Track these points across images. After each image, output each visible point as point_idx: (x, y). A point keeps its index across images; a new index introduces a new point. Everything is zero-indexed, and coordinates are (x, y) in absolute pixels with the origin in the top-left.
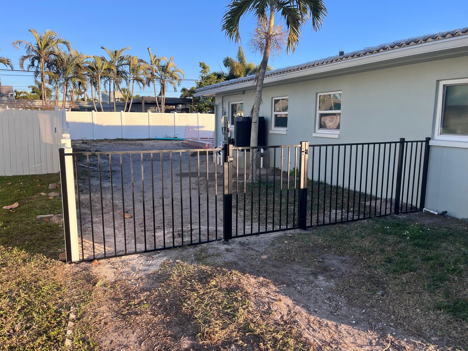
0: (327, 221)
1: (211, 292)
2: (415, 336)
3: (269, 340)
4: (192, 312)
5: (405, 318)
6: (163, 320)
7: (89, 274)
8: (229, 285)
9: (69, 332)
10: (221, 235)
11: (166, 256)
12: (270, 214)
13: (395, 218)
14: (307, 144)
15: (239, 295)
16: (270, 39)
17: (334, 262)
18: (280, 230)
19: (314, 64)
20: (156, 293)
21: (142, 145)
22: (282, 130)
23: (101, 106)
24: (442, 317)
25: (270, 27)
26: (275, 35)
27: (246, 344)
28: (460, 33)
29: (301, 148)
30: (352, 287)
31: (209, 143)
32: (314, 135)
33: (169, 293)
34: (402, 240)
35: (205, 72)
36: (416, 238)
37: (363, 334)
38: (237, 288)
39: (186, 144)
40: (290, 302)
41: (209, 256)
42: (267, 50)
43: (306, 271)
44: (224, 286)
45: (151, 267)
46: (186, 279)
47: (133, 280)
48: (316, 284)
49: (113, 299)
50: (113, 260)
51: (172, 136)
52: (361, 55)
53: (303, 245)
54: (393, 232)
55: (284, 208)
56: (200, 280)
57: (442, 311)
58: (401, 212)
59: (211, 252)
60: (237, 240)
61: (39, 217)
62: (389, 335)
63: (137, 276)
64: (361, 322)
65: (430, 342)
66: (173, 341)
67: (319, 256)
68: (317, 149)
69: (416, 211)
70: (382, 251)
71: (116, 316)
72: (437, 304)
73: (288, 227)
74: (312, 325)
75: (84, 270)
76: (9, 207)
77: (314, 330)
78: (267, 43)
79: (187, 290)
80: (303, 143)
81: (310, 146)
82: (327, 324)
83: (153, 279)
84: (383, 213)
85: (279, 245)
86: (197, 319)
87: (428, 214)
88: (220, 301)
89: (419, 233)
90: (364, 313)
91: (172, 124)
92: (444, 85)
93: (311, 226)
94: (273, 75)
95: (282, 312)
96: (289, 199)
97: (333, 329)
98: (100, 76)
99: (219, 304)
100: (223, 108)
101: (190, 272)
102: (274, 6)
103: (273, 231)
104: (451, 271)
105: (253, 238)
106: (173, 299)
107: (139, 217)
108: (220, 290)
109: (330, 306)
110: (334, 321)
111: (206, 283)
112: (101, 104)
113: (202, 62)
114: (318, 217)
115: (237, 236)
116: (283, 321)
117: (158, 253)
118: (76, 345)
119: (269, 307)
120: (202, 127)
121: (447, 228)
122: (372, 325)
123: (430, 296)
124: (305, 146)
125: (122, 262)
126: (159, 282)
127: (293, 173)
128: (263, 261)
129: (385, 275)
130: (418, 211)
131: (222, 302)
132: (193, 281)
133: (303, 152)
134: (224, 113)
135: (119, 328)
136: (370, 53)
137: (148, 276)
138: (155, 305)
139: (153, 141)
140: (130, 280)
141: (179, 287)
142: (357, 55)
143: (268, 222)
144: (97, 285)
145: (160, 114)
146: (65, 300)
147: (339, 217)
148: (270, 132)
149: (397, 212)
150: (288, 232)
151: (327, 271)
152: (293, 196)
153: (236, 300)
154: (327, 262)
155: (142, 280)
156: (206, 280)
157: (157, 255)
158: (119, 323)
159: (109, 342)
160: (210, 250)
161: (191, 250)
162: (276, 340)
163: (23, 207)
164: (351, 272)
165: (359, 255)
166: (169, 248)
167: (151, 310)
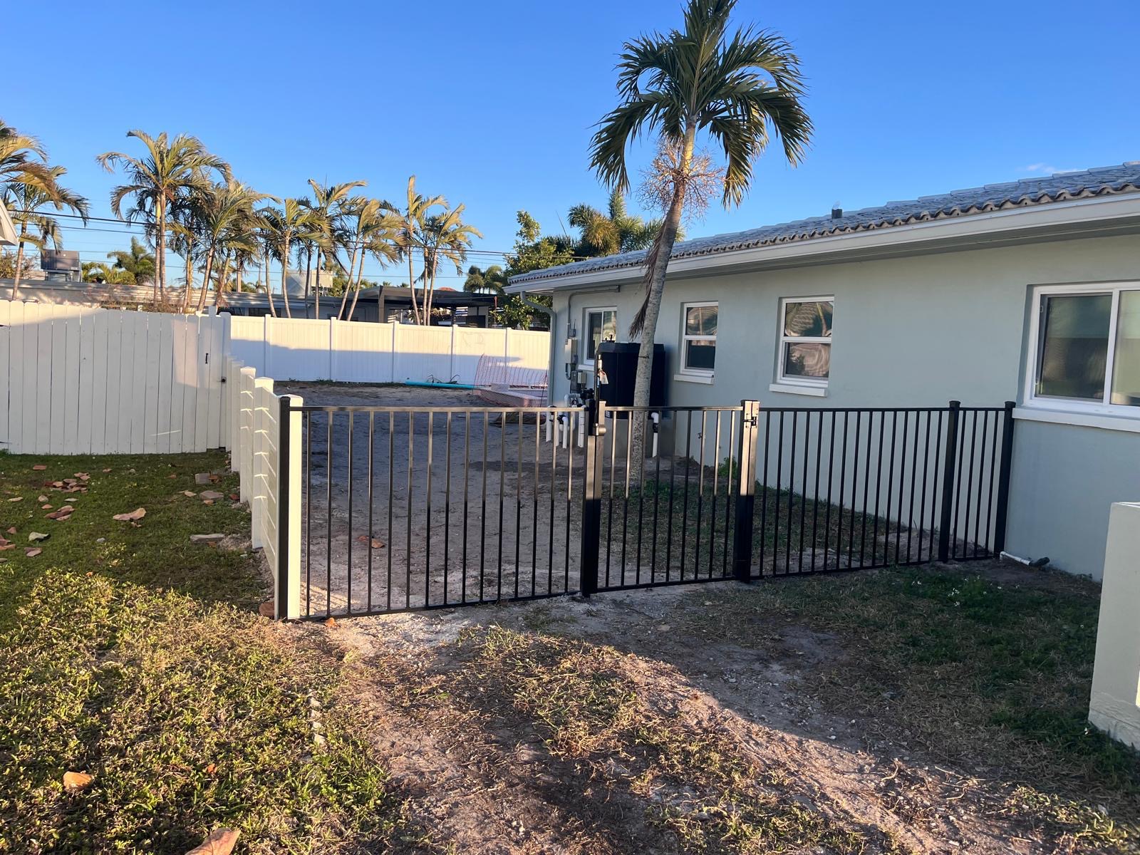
0: (794, 567)
1: (563, 679)
2: (945, 765)
3: (676, 754)
4: (532, 708)
5: (930, 735)
6: (479, 718)
7: (324, 641)
8: (598, 669)
9: (317, 725)
10: (575, 585)
11: (467, 617)
12: (676, 552)
13: (939, 568)
14: (756, 405)
15: (617, 686)
16: (683, 185)
17: (804, 642)
18: (696, 581)
19: (775, 239)
20: (460, 678)
21: (377, 397)
22: (702, 376)
23: (287, 305)
24: (1001, 737)
25: (683, 159)
26: (694, 176)
27: (634, 758)
28: (1068, 196)
29: (743, 412)
30: (835, 684)
31: (533, 397)
32: (773, 388)
33: (484, 678)
34: (945, 608)
35: (528, 236)
36: (973, 606)
37: (847, 756)
38: (614, 675)
39: (478, 397)
40: (712, 702)
41: (554, 620)
42: (676, 206)
43: (746, 655)
44: (587, 671)
45: (440, 635)
46: (515, 657)
47: (409, 656)
48: (766, 677)
49: (380, 683)
50: (364, 620)
51: (445, 379)
52: (871, 227)
53: (742, 610)
54: (929, 592)
55: (704, 541)
56: (541, 660)
57: (1002, 727)
58: (954, 558)
59: (555, 613)
60: (608, 595)
61: (195, 537)
62: (897, 759)
63: (417, 650)
64: (848, 738)
65: (971, 774)
66: (501, 749)
67: (773, 630)
68: (775, 416)
69: (986, 558)
70: (902, 625)
71: (392, 709)
72: (993, 714)
73: (713, 576)
74: (754, 736)
75: (313, 634)
76: (127, 517)
77: (757, 744)
78: (677, 191)
79: (518, 673)
80: (748, 404)
81: (761, 409)
82: (783, 737)
83: (448, 655)
84: (915, 559)
85: (694, 609)
86: (542, 718)
87: (1011, 563)
88: (582, 693)
89: (981, 594)
90: (853, 725)
91: (446, 350)
92: (1043, 296)
93: (761, 577)
94: (685, 256)
95: (700, 716)
96: (716, 522)
97: (794, 746)
98: (288, 238)
99: (581, 698)
100: (569, 321)
101: (519, 645)
102: (695, 118)
103: (682, 582)
104: (1033, 662)
105: (639, 595)
106: (492, 687)
107: (399, 547)
108: (581, 676)
109: (790, 712)
110: (797, 735)
111: (552, 665)
112: (286, 300)
113: (523, 213)
114: (775, 561)
115: (608, 589)
116: (700, 728)
117: (452, 612)
118: (333, 744)
119: (676, 707)
120: (517, 359)
121: (1043, 591)
122: (866, 743)
123: (984, 702)
124: (752, 409)
125: (383, 625)
126: (461, 661)
127: (724, 470)
128: (661, 634)
129: (902, 667)
130: (990, 558)
131: (587, 695)
132: (528, 660)
133: (747, 421)
134: (572, 333)
135: (401, 726)
136: (889, 223)
137: (438, 651)
138: (460, 696)
139: (400, 389)
140: (404, 656)
141: (501, 670)
142: (864, 227)
143: (671, 565)
144: (344, 659)
145: (419, 327)
146: (294, 679)
147: (820, 562)
148: (677, 377)
149: (943, 557)
150: (713, 585)
151: (789, 656)
152: (725, 519)
153: (613, 693)
154: (790, 641)
155: (427, 656)
156: (553, 660)
157: (450, 616)
158: (398, 717)
159: (389, 744)
160: (554, 612)
161: (516, 609)
162: (688, 754)
163: (156, 518)
164: (835, 660)
165: (856, 632)
166: (473, 604)
167: (454, 703)
